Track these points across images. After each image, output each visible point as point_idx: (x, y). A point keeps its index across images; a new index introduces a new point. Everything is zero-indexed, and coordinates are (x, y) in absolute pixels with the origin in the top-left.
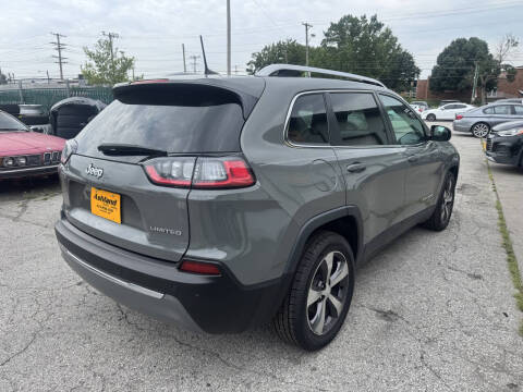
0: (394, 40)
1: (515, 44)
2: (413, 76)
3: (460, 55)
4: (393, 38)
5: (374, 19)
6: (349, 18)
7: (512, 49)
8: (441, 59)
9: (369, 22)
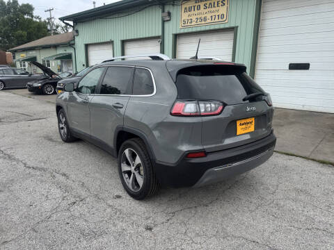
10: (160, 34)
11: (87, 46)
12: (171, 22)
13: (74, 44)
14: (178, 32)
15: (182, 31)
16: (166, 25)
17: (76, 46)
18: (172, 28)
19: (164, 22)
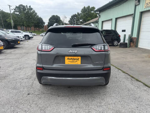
0: (36, 14)
1: (66, 18)
2: (43, 24)
3: (54, 19)
4: (36, 13)
5: (30, 7)
6: (22, 5)
7: (65, 19)
8: (50, 20)
9: (28, 7)
10: (133, 13)
11: (103, 22)
12: (139, 6)
13: (98, 22)
14: (143, 10)
15: (145, 10)
16: (137, 7)
17: (99, 23)
18: (140, 9)
19: (136, 6)
